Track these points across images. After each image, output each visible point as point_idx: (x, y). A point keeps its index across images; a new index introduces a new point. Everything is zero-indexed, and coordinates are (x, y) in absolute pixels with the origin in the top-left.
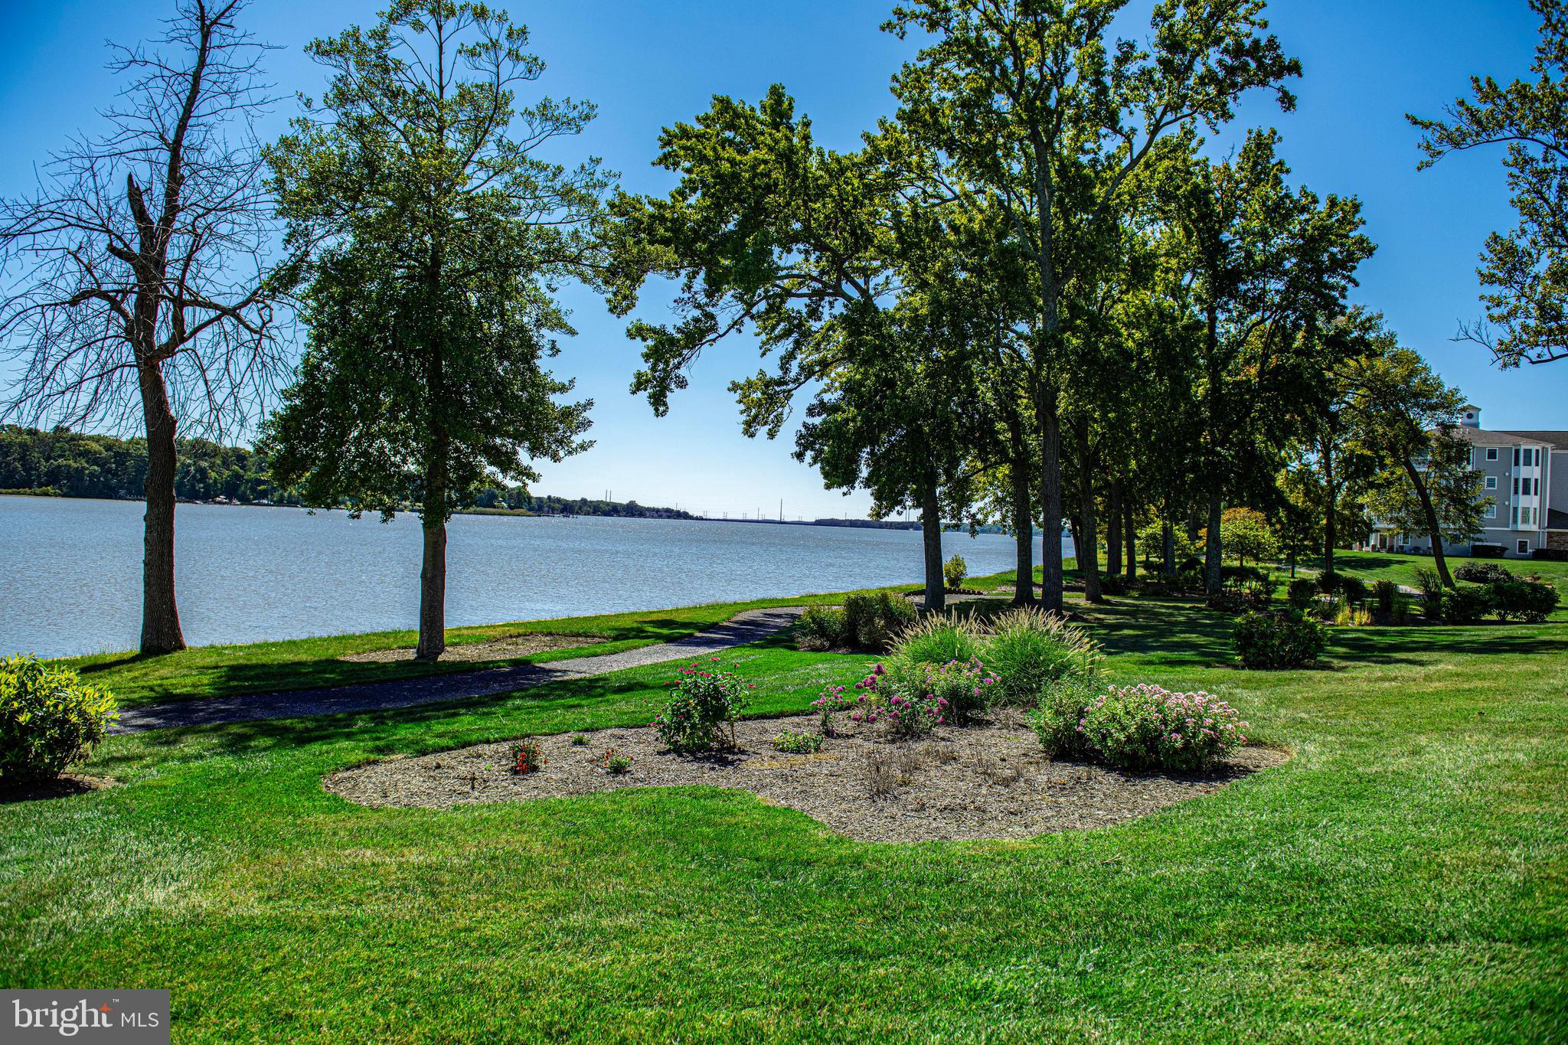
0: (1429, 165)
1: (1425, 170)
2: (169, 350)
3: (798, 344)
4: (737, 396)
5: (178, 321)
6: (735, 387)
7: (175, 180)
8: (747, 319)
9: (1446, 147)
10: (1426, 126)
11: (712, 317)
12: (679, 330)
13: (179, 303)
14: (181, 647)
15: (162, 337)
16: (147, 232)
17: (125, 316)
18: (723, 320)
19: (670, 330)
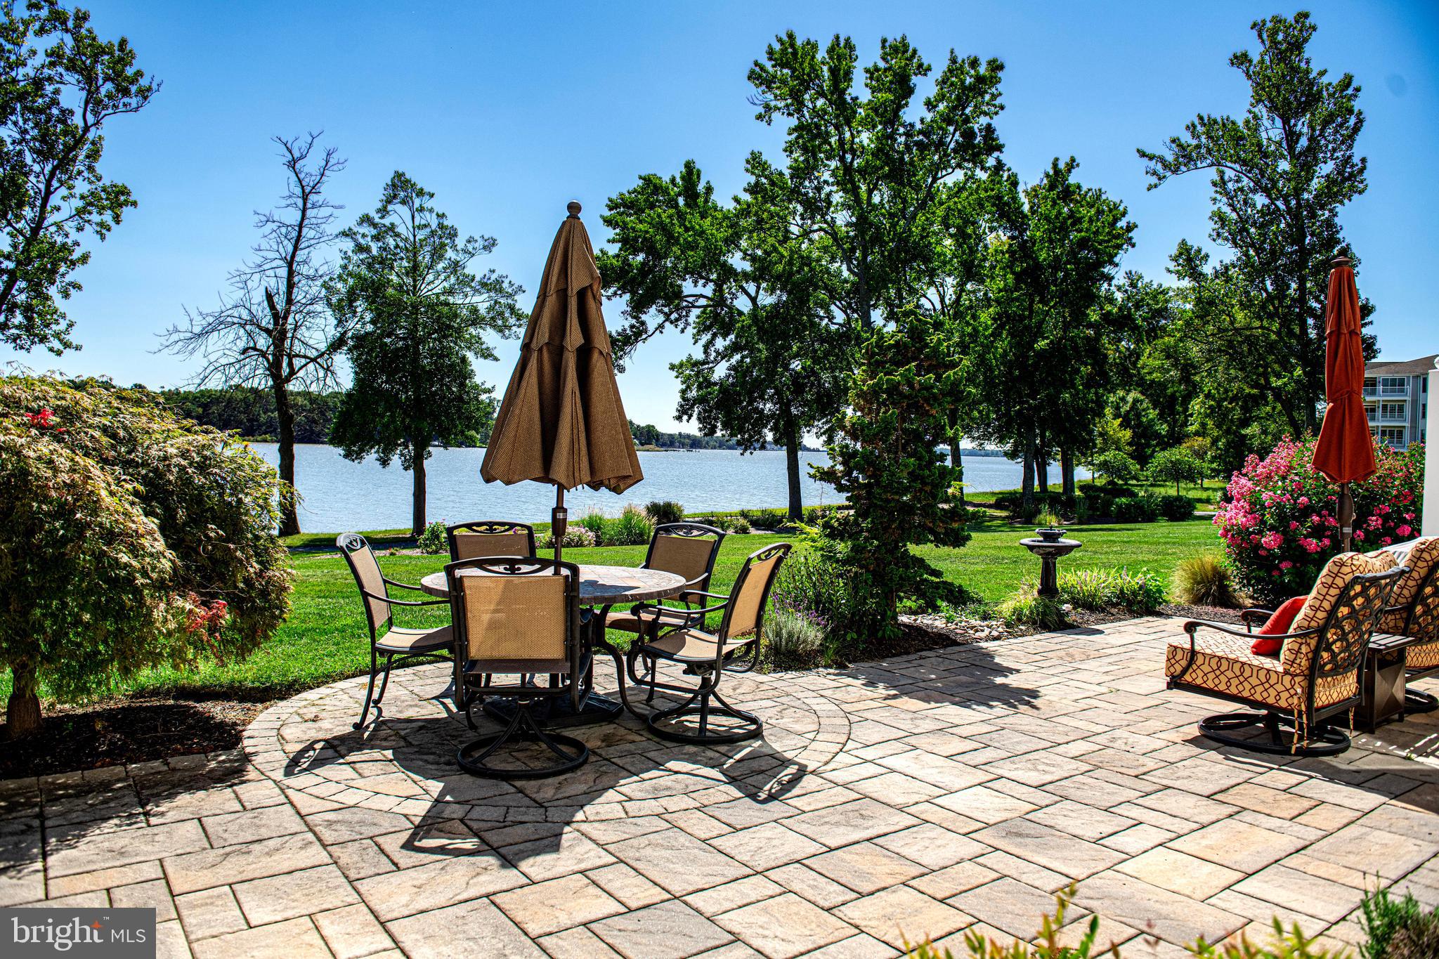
0: (1156, 186)
1: (1154, 190)
2: (288, 380)
3: (714, 336)
4: (675, 374)
5: (290, 365)
6: (672, 367)
7: (291, 286)
8: (667, 324)
9: (1168, 174)
10: (1151, 158)
11: (643, 323)
12: (619, 334)
13: (290, 357)
14: (298, 532)
15: (285, 370)
16: (276, 316)
17: (268, 360)
18: (652, 325)
19: (614, 334)
